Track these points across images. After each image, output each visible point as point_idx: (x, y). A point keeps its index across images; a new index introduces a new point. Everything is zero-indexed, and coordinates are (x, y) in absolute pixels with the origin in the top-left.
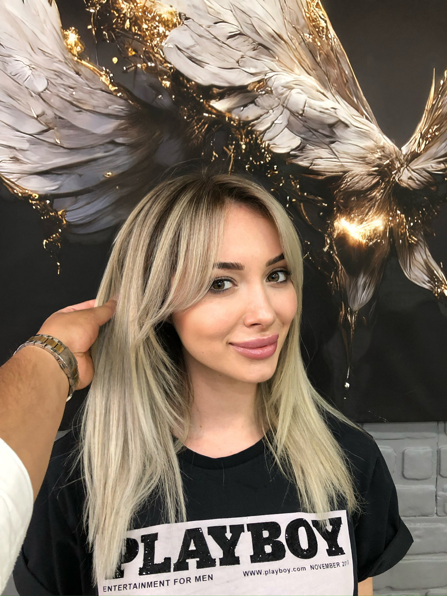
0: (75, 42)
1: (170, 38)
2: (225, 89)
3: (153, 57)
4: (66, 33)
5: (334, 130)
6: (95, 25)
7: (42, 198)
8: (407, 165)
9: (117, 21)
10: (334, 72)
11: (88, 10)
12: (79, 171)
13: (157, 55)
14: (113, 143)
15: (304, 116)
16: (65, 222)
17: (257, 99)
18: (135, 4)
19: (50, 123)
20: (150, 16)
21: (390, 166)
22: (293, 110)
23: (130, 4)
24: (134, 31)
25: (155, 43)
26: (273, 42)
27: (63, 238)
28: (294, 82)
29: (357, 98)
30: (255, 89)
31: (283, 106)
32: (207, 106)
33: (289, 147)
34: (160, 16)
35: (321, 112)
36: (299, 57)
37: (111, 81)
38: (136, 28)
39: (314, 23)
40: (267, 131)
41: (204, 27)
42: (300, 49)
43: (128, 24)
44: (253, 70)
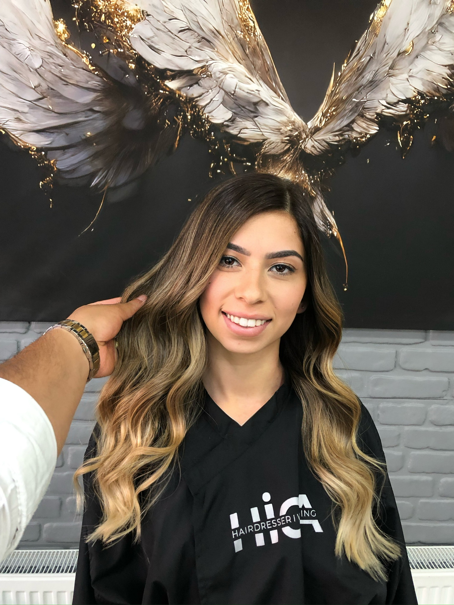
0: (63, 31)
1: (135, 30)
2: (176, 72)
3: (122, 45)
4: (56, 23)
5: (257, 107)
6: (78, 17)
8: (311, 137)
9: (95, 15)
10: (259, 62)
11: (73, 5)
12: (67, 130)
13: (125, 43)
14: (91, 110)
15: (235, 96)
16: (55, 169)
17: (200, 81)
18: (109, 2)
19: (45, 93)
20: (120, 12)
21: (299, 137)
22: (227, 90)
24: (108, 23)
25: (123, 33)
26: (214, 37)
27: (54, 182)
28: (229, 69)
29: (276, 83)
30: (199, 73)
31: (220, 87)
32: (162, 85)
33: (223, 119)
34: (128, 12)
35: (248, 93)
36: (232, 49)
37: (90, 62)
38: (110, 21)
39: (245, 23)
40: (207, 106)
41: (161, 22)
42: (233, 43)
44: (197, 58)
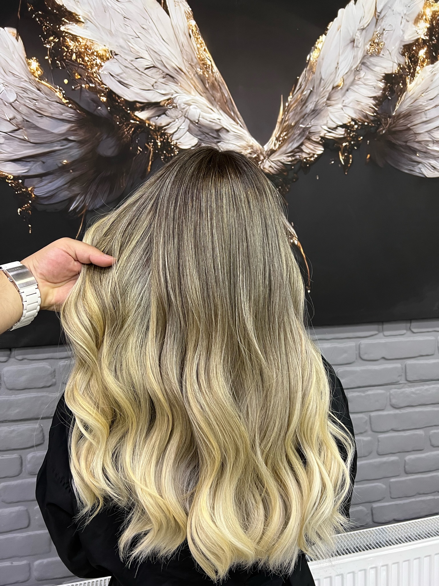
0: (37, 68)
1: (105, 67)
2: (145, 104)
3: (93, 80)
4: (29, 61)
5: (220, 134)
6: (50, 56)
7: (16, 178)
8: (268, 158)
9: (67, 54)
10: (218, 95)
11: (45, 45)
12: (43, 159)
13: (96, 79)
14: (67, 139)
15: (200, 124)
16: (33, 196)
17: (167, 112)
18: (79, 43)
19: (20, 125)
20: (90, 52)
21: (257, 159)
22: (192, 119)
23: (75, 43)
24: (79, 61)
25: (94, 70)
26: (177, 73)
27: (33, 207)
28: (192, 101)
29: (234, 112)
30: (166, 105)
31: (185, 117)
32: (133, 115)
33: (190, 145)
34: (97, 52)
35: (210, 121)
36: (194, 84)
37: (63, 96)
38: (80, 59)
39: (203, 62)
40: (175, 133)
41: (128, 60)
42: (194, 79)
43: (74, 57)
44: (164, 92)
